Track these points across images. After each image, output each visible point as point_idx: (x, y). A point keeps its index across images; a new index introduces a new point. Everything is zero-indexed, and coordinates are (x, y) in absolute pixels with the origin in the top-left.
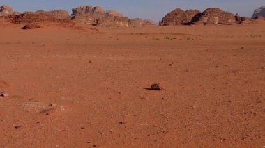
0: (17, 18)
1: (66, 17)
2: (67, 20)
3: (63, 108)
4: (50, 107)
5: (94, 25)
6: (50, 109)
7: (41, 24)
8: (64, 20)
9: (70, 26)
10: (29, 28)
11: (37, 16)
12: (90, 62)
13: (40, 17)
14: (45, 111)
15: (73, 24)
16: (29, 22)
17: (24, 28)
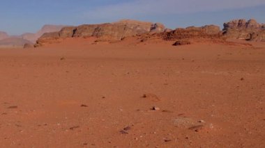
0: (169, 35)
1: (216, 33)
2: (218, 36)
3: (212, 126)
4: (199, 124)
5: (247, 40)
6: (199, 126)
7: (191, 40)
8: (215, 35)
9: (222, 41)
10: (180, 44)
11: (188, 32)
12: (242, 79)
13: (190, 33)
14: (194, 127)
15: (224, 39)
16: (180, 38)
17: (175, 44)
